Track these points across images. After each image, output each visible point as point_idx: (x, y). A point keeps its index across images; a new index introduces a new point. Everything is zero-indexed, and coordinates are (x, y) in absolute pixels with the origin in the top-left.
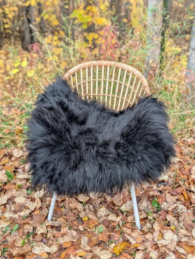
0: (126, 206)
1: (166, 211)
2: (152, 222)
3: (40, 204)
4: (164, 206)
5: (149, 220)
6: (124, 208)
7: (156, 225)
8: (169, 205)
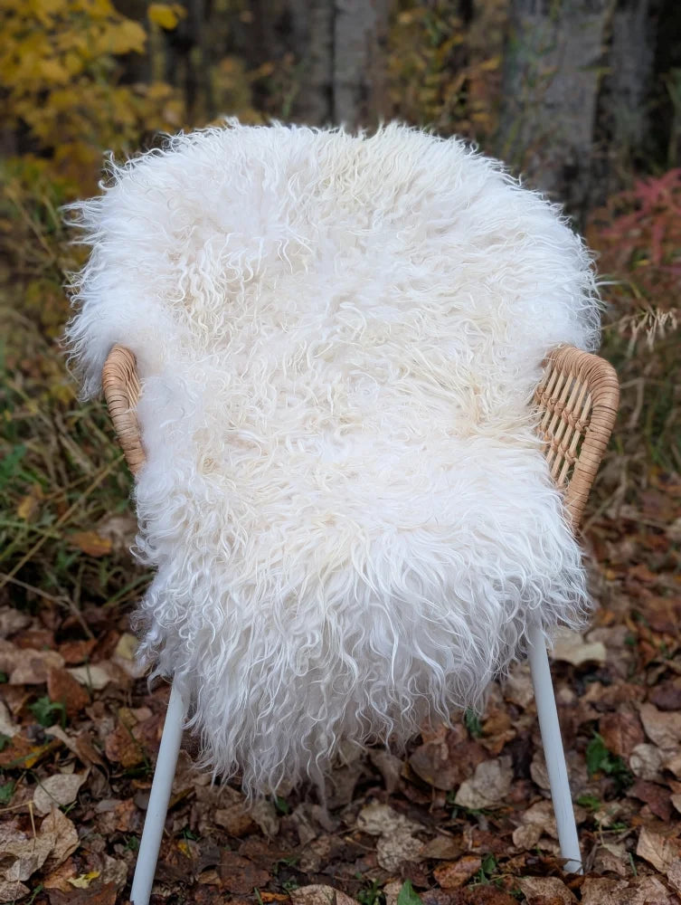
0: (475, 790)
1: (654, 783)
2: (621, 837)
3: (71, 838)
4: (642, 760)
5: (604, 828)
6: (471, 796)
7: (649, 844)
8: (661, 753)
